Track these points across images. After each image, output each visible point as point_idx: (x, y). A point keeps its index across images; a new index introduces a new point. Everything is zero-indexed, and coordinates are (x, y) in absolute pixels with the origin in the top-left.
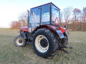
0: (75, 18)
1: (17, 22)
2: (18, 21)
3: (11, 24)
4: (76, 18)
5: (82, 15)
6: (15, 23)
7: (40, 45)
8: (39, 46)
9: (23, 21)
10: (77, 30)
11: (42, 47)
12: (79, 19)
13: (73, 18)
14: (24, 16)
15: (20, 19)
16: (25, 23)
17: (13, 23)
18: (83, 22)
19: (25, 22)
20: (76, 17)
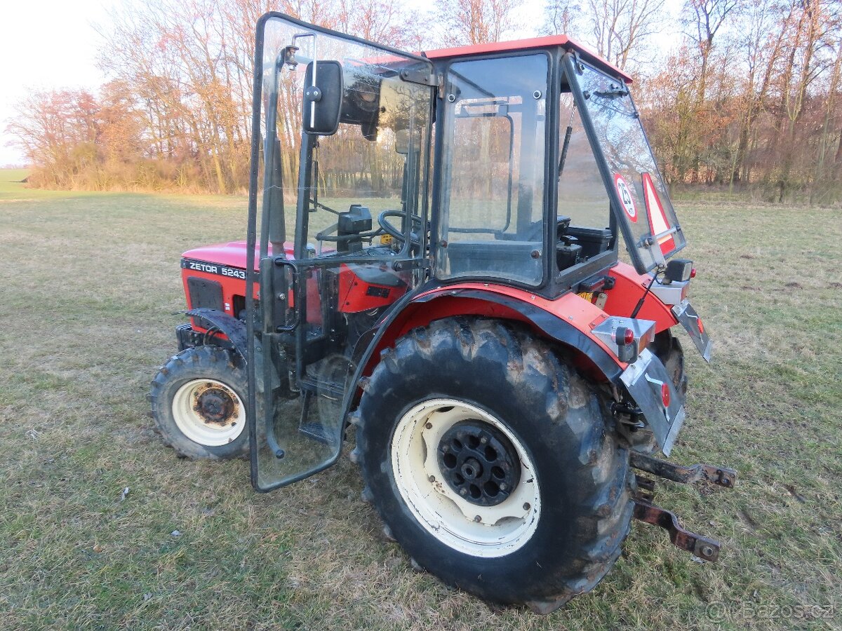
0: (696, 52)
1: (87, 99)
2: (98, 97)
3: (28, 123)
4: (704, 55)
5: (769, 20)
6: (69, 110)
7: (440, 478)
8: (432, 479)
9: (156, 87)
10: (709, 184)
11: (464, 497)
12: (740, 68)
13: (684, 50)
14: (166, 35)
15: (124, 69)
16: (178, 111)
17: (50, 111)
18: (774, 93)
19: (176, 103)
20: (707, 45)
